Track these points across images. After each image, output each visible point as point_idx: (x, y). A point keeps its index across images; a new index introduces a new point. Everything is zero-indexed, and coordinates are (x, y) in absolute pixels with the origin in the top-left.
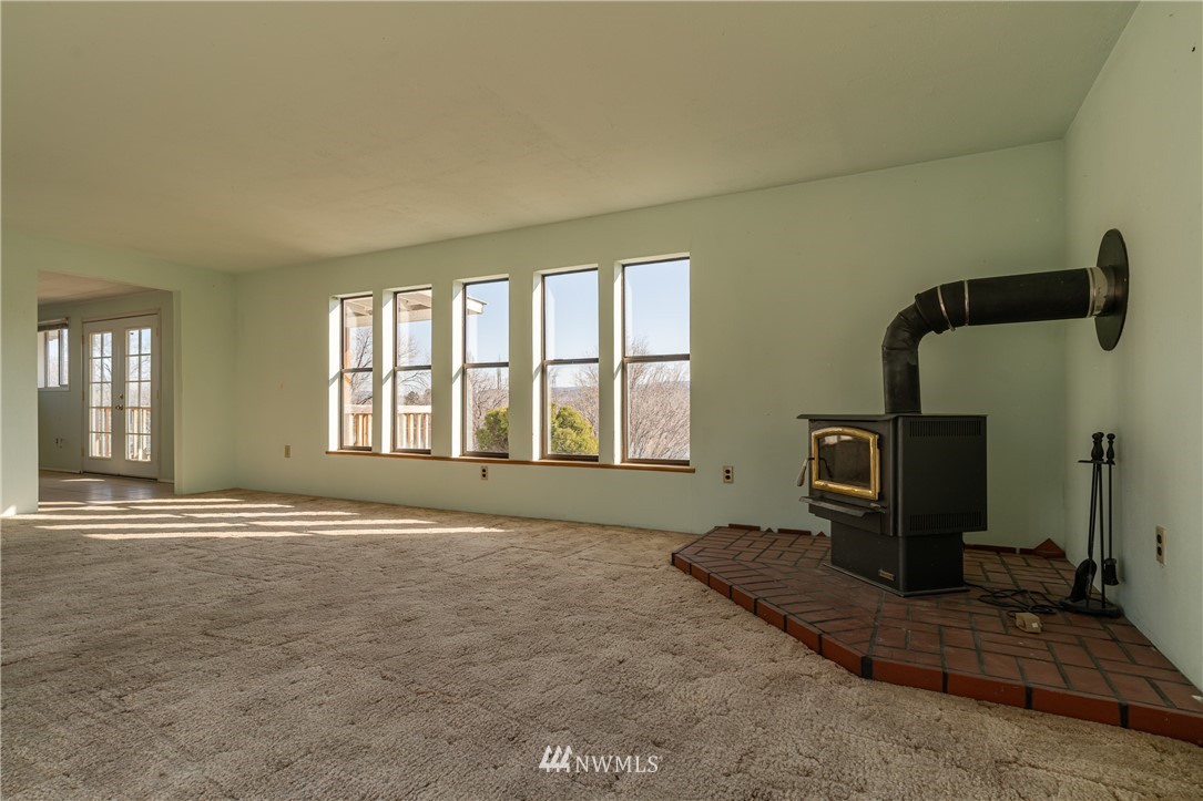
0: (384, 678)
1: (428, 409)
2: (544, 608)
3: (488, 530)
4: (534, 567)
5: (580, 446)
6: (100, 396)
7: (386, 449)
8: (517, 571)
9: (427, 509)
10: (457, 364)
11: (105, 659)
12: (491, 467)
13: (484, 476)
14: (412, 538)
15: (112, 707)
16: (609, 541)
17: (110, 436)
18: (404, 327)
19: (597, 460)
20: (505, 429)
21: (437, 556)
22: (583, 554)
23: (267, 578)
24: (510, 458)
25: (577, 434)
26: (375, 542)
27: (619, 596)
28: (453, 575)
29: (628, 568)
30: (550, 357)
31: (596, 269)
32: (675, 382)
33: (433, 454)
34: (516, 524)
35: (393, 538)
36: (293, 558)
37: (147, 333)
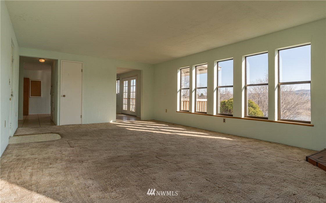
0: (207, 180)
1: (206, 100)
2: (255, 168)
3: (227, 139)
4: (246, 153)
5: (255, 113)
6: (125, 96)
7: (193, 111)
8: (241, 154)
9: (206, 130)
10: (215, 86)
11: (137, 159)
12: (227, 119)
13: (224, 121)
14: (204, 139)
15: (142, 172)
16: (274, 148)
17: (127, 105)
18: (198, 76)
19: (268, 119)
20: (227, 107)
21: (213, 145)
22: (265, 151)
23: (167, 145)
24: (233, 116)
25: (254, 109)
26: (193, 138)
27: (285, 169)
28: (219, 152)
29: (286, 159)
30: (248, 83)
31: (267, 53)
32: (290, 92)
33: (207, 114)
34: (236, 138)
35: (198, 138)
36: (172, 140)
37: (135, 80)
